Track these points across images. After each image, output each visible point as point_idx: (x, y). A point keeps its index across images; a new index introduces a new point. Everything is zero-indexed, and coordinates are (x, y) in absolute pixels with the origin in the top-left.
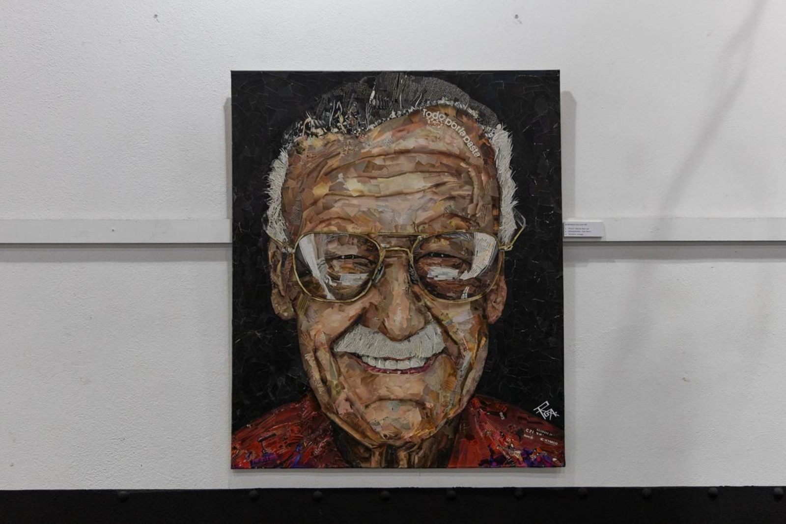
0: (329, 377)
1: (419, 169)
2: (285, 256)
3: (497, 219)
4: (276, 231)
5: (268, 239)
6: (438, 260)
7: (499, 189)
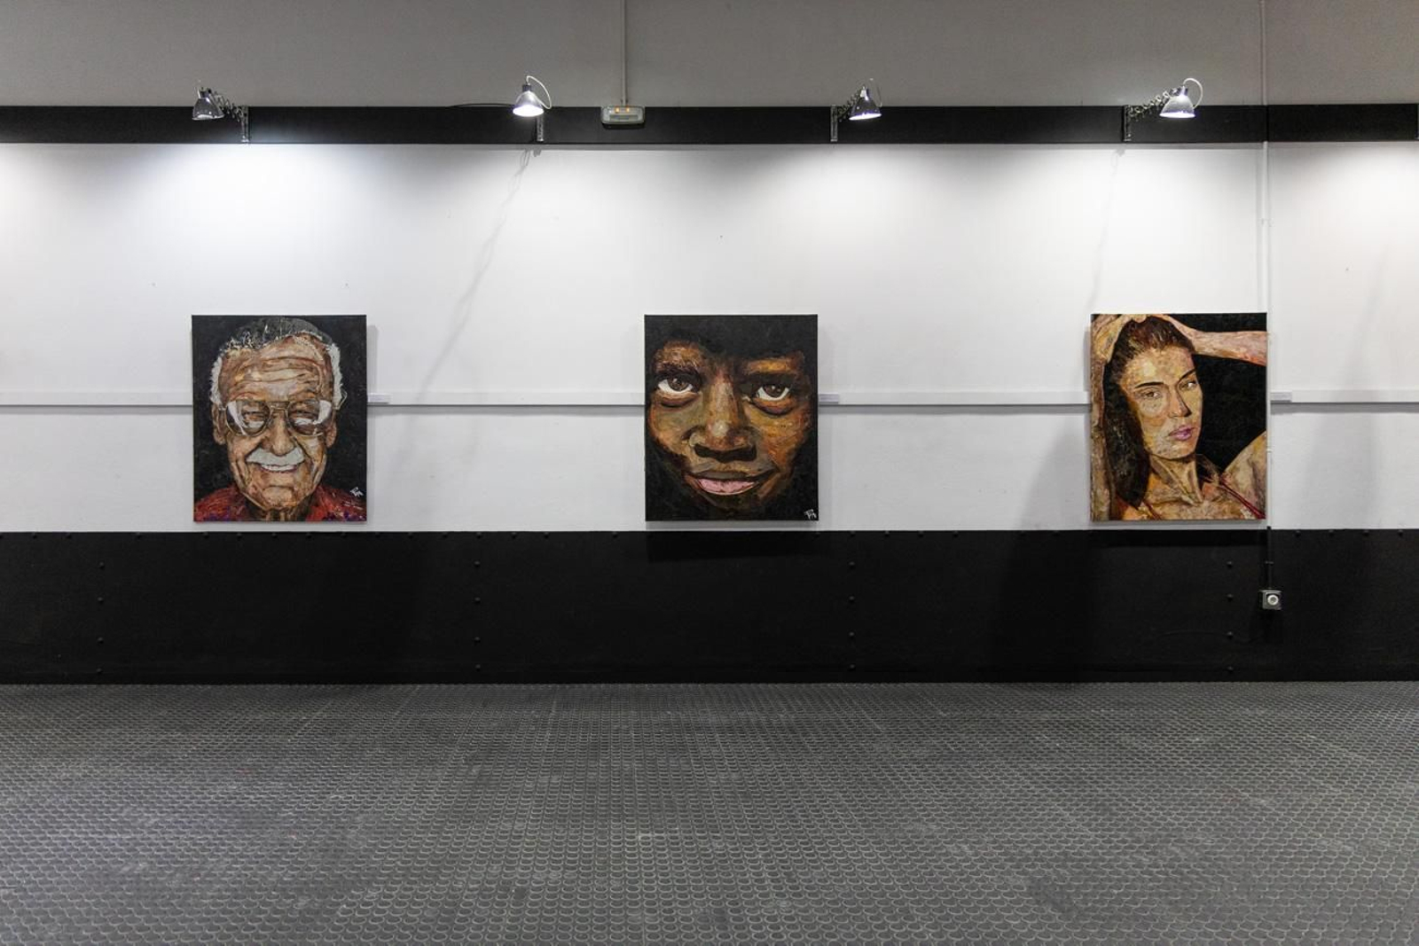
0: (244, 474)
1: (291, 367)
2: (220, 412)
3: (332, 393)
4: (216, 399)
5: (211, 403)
6: (300, 415)
7: (333, 377)
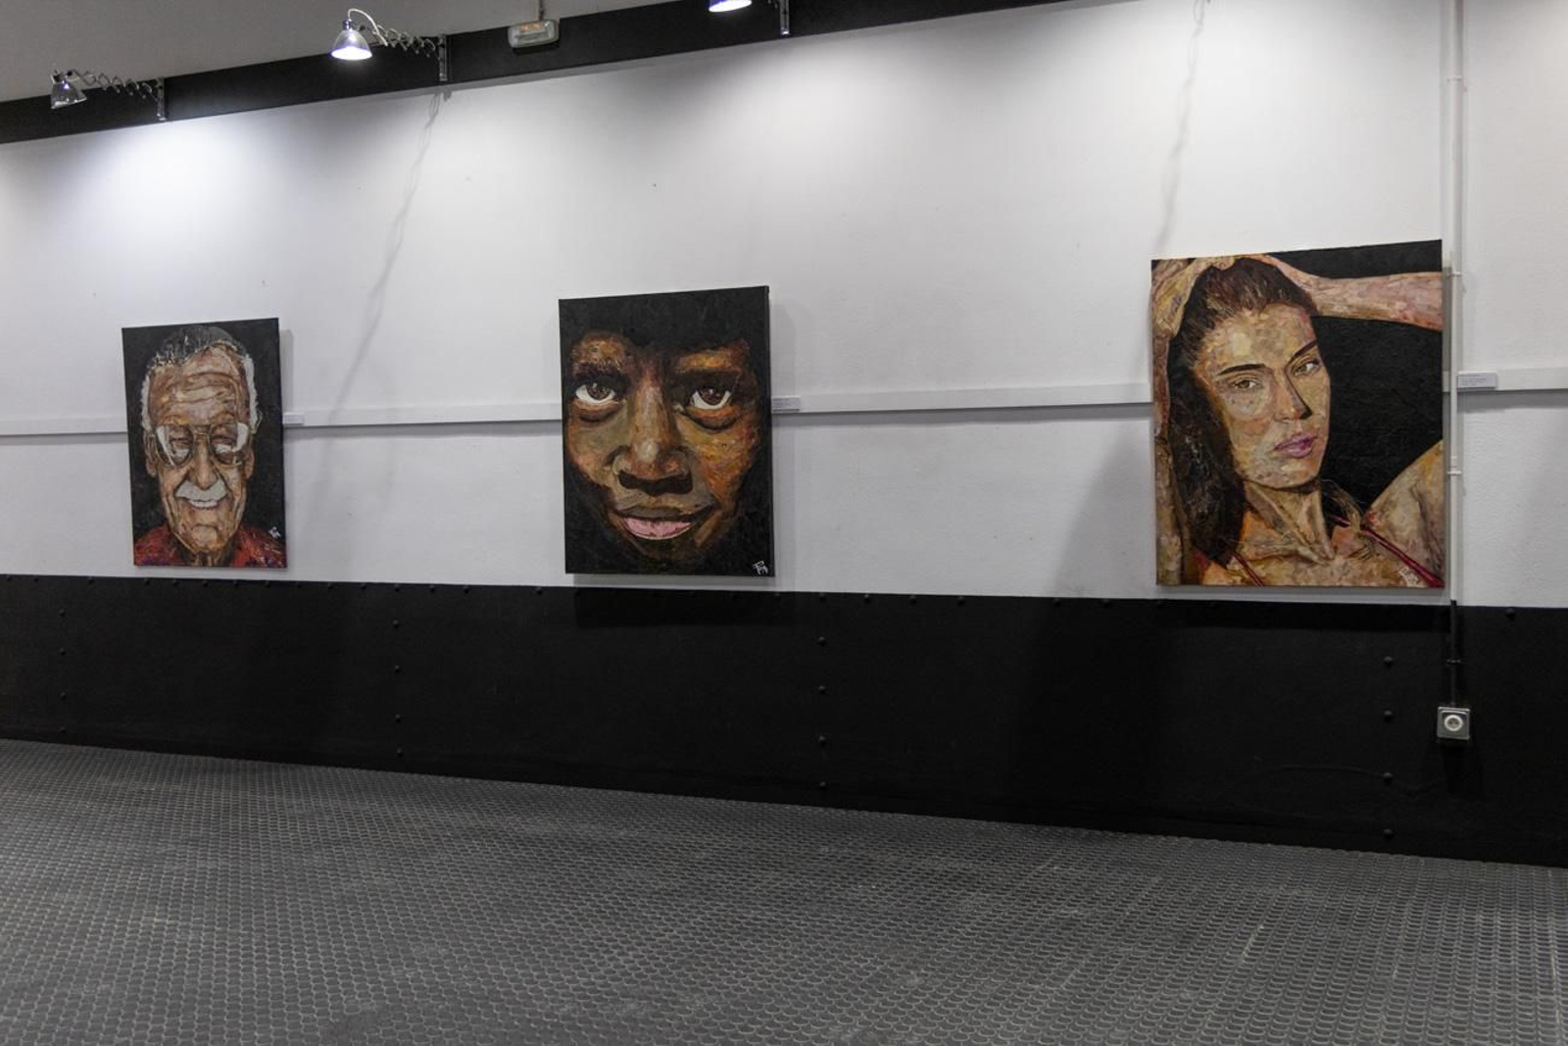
1: (210, 384)
2: (151, 439)
3: (248, 414)
7: (248, 395)
